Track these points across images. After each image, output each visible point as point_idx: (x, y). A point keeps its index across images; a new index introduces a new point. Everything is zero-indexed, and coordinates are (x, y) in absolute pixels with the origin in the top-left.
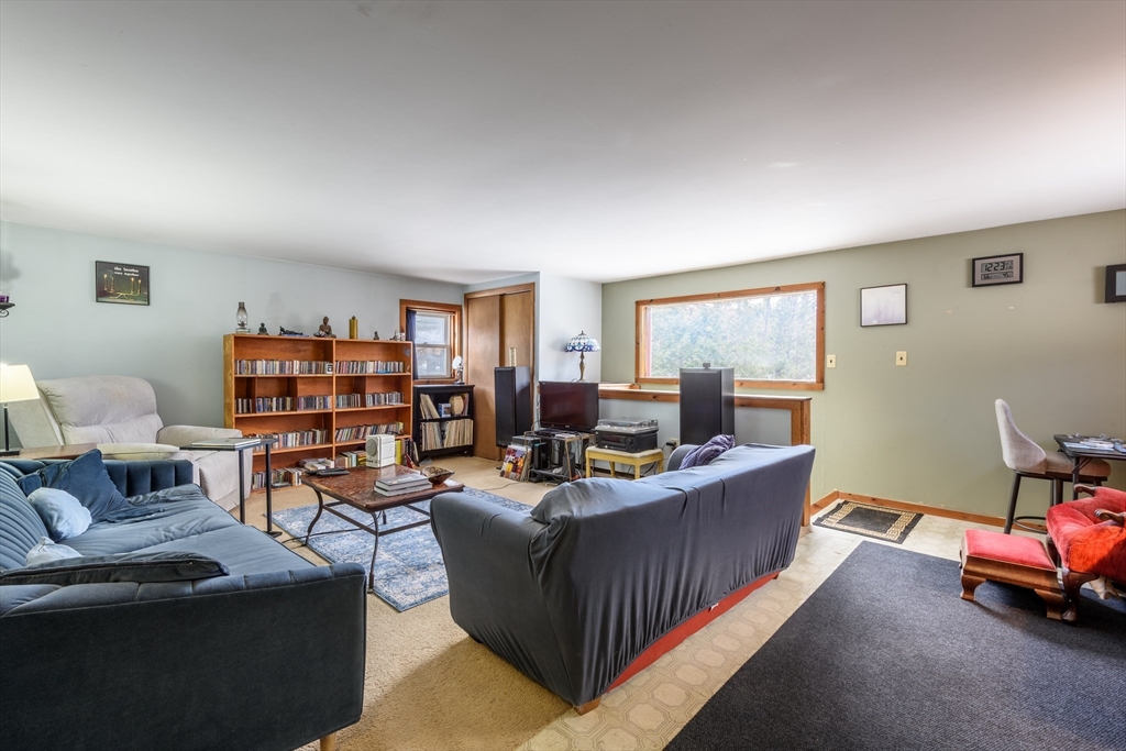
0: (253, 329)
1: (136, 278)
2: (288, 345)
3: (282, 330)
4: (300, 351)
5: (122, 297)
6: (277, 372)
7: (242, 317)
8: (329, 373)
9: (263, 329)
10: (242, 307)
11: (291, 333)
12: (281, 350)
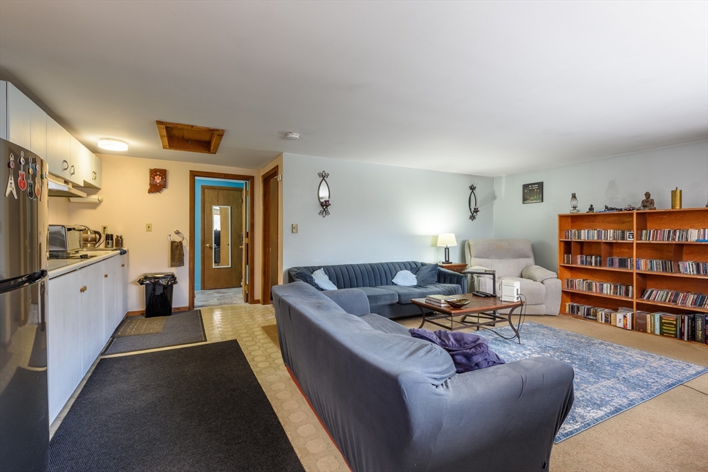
0: (583, 210)
1: (537, 189)
2: (613, 218)
3: (606, 207)
4: (624, 222)
5: (532, 200)
6: (596, 238)
7: (574, 203)
8: (630, 240)
9: (591, 209)
10: (574, 196)
11: (612, 209)
12: (608, 222)
